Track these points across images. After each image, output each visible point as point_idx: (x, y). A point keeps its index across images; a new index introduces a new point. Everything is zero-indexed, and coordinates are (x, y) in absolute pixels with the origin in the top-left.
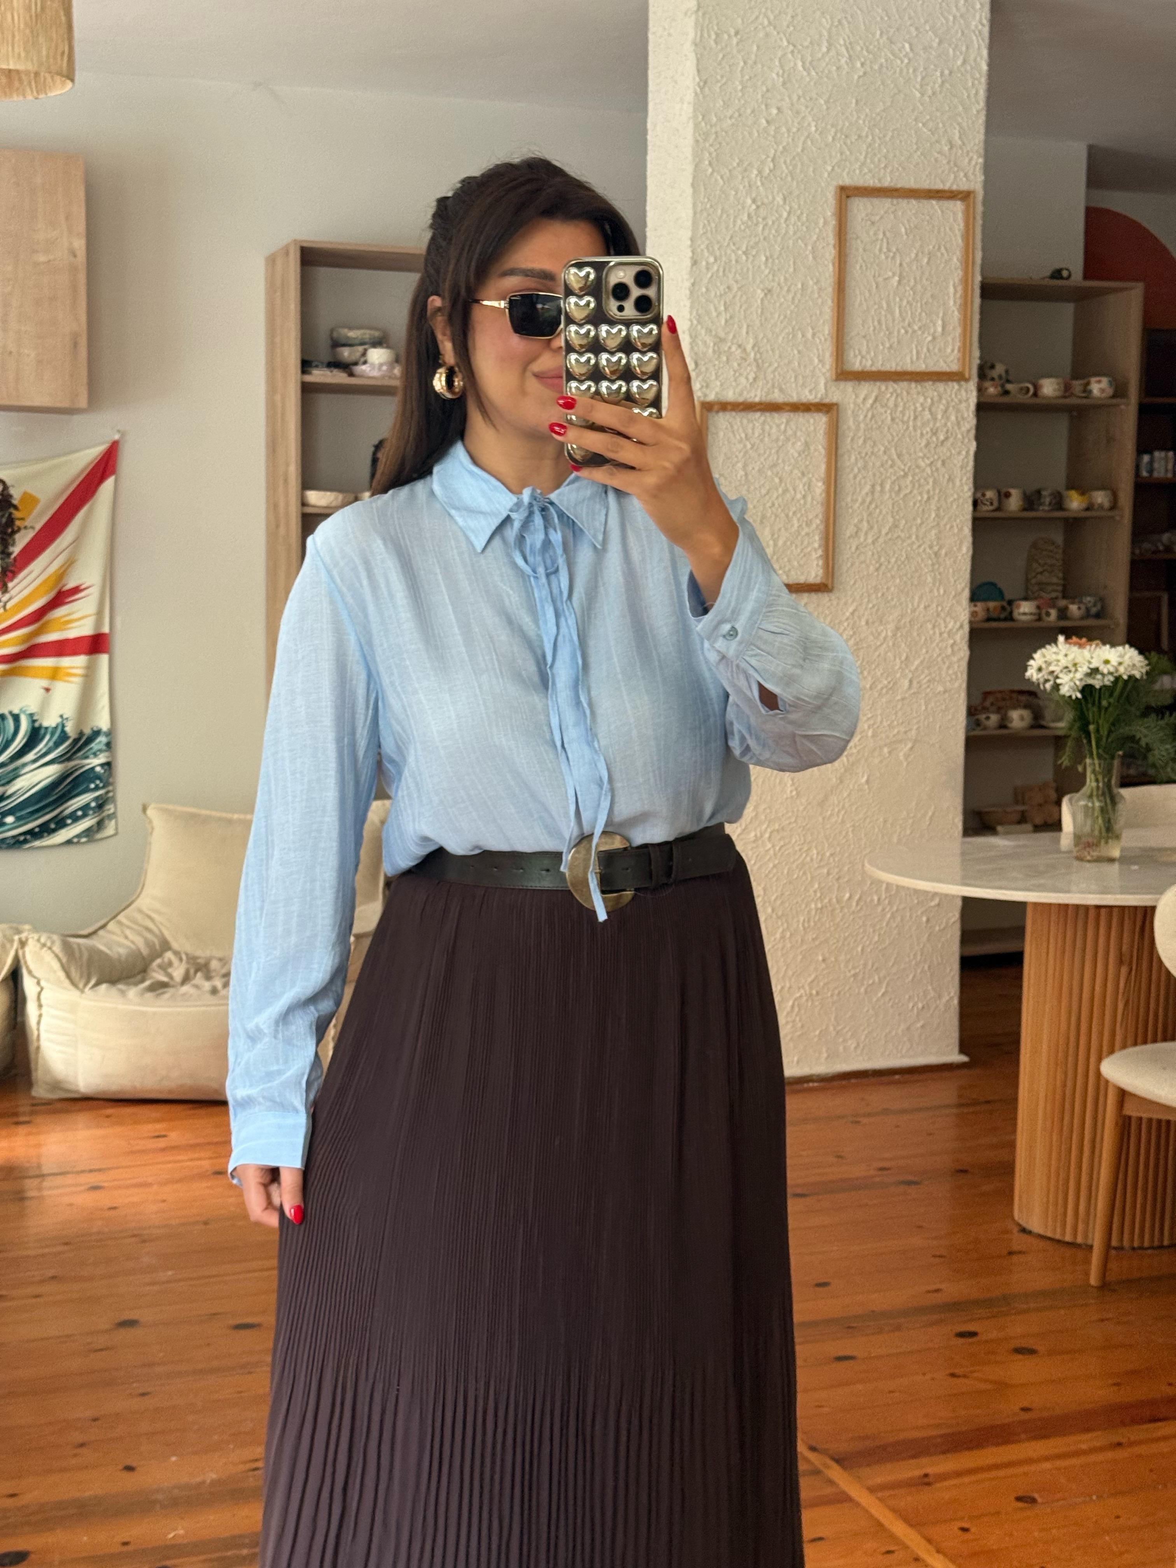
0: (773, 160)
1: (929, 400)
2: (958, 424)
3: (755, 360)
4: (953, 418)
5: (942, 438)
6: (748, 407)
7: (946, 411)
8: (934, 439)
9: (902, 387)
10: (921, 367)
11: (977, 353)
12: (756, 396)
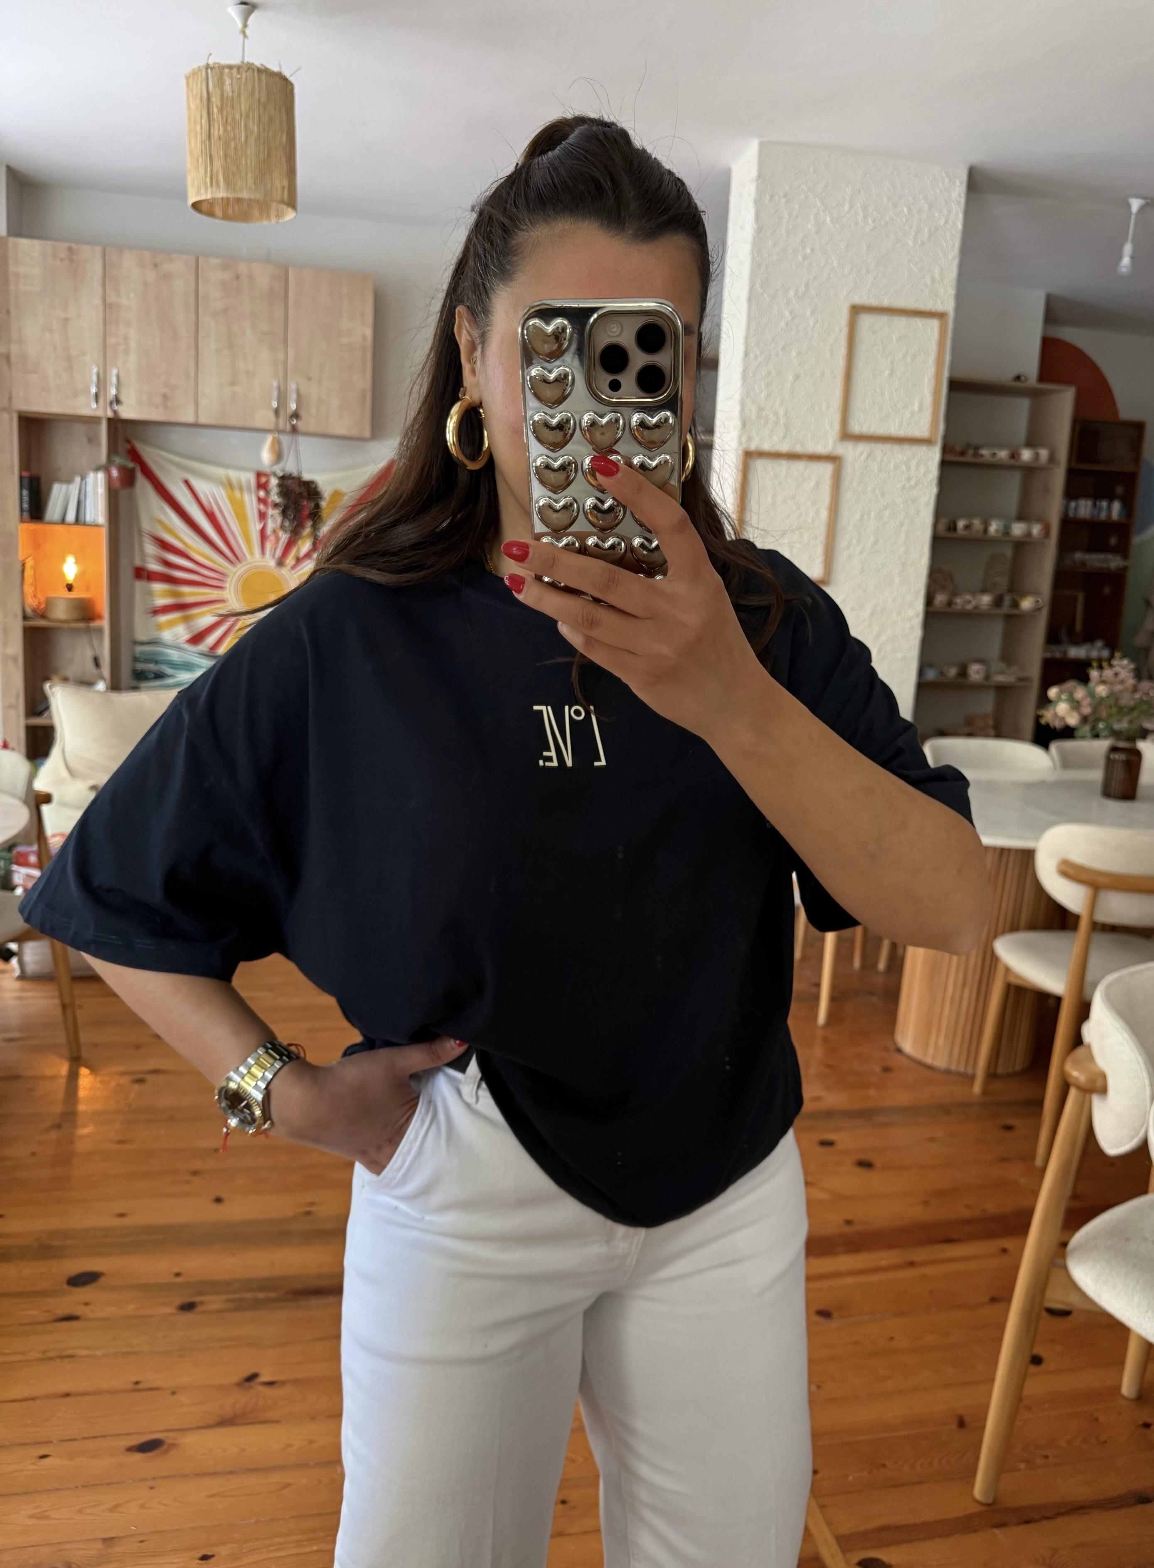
0: (807, 285)
1: (905, 458)
2: (925, 474)
3: (785, 425)
4: (922, 471)
5: (912, 482)
6: (776, 456)
7: (918, 466)
8: (907, 485)
9: (887, 447)
10: (902, 433)
11: (942, 427)
12: (784, 448)
